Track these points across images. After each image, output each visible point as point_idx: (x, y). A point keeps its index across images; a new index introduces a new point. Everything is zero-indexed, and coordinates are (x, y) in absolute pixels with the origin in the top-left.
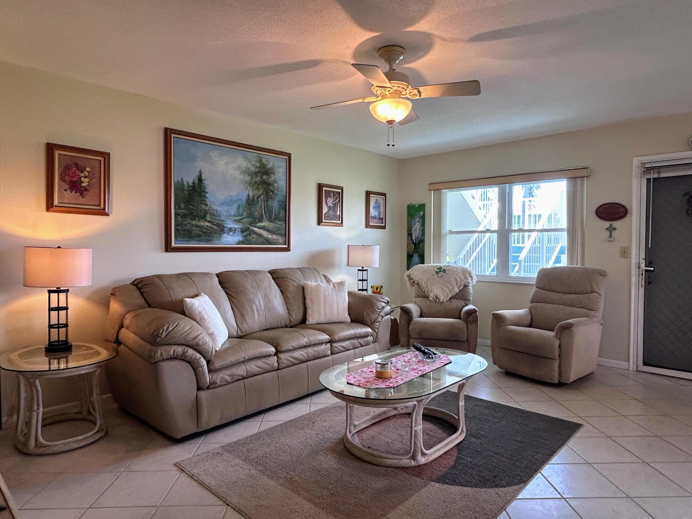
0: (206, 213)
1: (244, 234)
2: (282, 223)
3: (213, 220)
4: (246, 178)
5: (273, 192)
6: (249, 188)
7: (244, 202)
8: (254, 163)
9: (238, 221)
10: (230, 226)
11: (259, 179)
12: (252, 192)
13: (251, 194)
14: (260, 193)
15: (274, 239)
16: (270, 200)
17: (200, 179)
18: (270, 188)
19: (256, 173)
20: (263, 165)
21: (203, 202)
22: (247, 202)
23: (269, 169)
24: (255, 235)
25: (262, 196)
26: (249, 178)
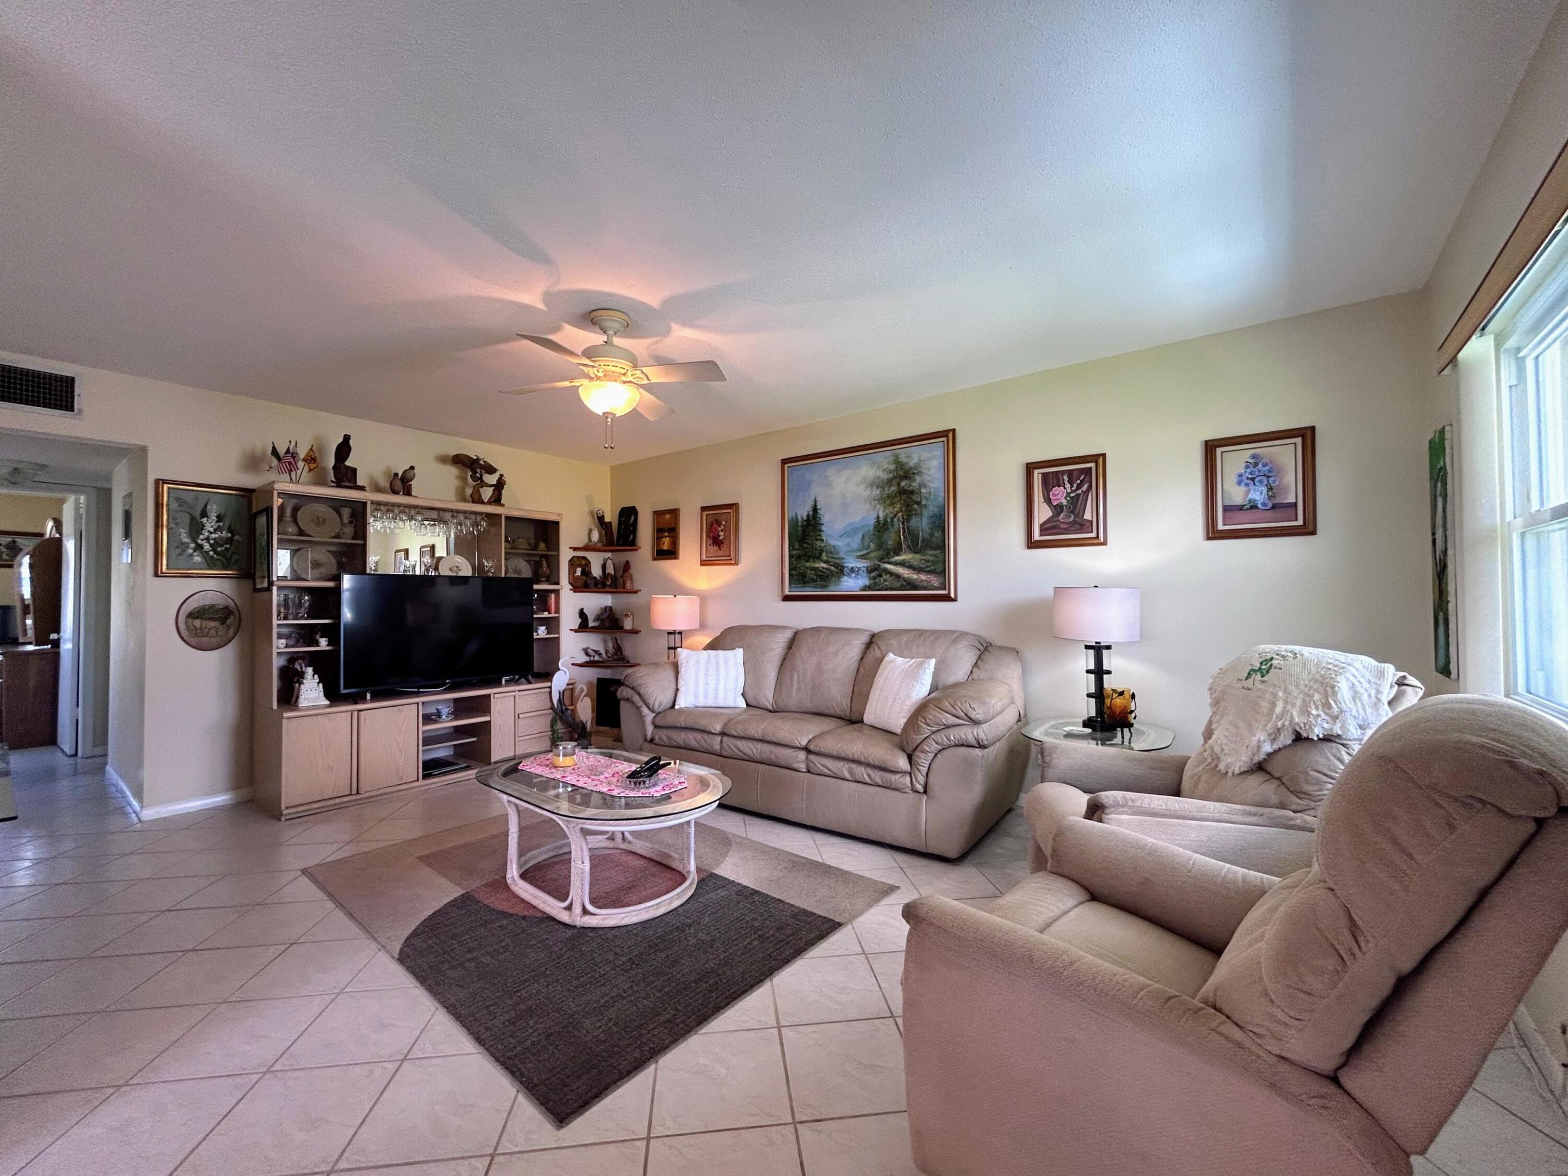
0: (822, 551)
1: (872, 575)
2: (938, 552)
3: (830, 560)
4: (874, 493)
5: (919, 503)
6: (878, 506)
7: (872, 528)
8: (886, 466)
9: (862, 557)
10: (850, 566)
11: (893, 488)
12: (884, 511)
13: (881, 515)
14: (896, 509)
15: (922, 581)
16: (914, 517)
17: (815, 509)
18: (914, 498)
19: (890, 481)
20: (899, 464)
21: (819, 537)
22: (875, 527)
23: (911, 468)
24: (889, 576)
25: (900, 514)
26: (878, 492)
